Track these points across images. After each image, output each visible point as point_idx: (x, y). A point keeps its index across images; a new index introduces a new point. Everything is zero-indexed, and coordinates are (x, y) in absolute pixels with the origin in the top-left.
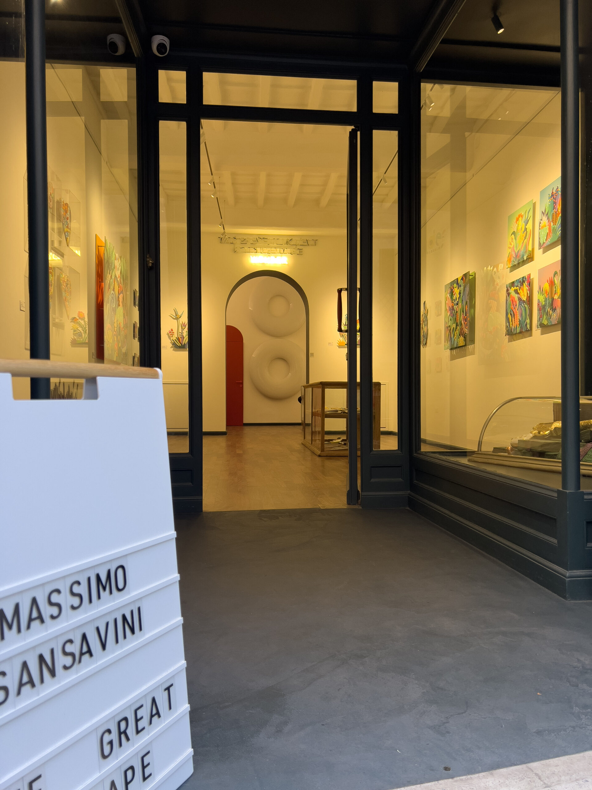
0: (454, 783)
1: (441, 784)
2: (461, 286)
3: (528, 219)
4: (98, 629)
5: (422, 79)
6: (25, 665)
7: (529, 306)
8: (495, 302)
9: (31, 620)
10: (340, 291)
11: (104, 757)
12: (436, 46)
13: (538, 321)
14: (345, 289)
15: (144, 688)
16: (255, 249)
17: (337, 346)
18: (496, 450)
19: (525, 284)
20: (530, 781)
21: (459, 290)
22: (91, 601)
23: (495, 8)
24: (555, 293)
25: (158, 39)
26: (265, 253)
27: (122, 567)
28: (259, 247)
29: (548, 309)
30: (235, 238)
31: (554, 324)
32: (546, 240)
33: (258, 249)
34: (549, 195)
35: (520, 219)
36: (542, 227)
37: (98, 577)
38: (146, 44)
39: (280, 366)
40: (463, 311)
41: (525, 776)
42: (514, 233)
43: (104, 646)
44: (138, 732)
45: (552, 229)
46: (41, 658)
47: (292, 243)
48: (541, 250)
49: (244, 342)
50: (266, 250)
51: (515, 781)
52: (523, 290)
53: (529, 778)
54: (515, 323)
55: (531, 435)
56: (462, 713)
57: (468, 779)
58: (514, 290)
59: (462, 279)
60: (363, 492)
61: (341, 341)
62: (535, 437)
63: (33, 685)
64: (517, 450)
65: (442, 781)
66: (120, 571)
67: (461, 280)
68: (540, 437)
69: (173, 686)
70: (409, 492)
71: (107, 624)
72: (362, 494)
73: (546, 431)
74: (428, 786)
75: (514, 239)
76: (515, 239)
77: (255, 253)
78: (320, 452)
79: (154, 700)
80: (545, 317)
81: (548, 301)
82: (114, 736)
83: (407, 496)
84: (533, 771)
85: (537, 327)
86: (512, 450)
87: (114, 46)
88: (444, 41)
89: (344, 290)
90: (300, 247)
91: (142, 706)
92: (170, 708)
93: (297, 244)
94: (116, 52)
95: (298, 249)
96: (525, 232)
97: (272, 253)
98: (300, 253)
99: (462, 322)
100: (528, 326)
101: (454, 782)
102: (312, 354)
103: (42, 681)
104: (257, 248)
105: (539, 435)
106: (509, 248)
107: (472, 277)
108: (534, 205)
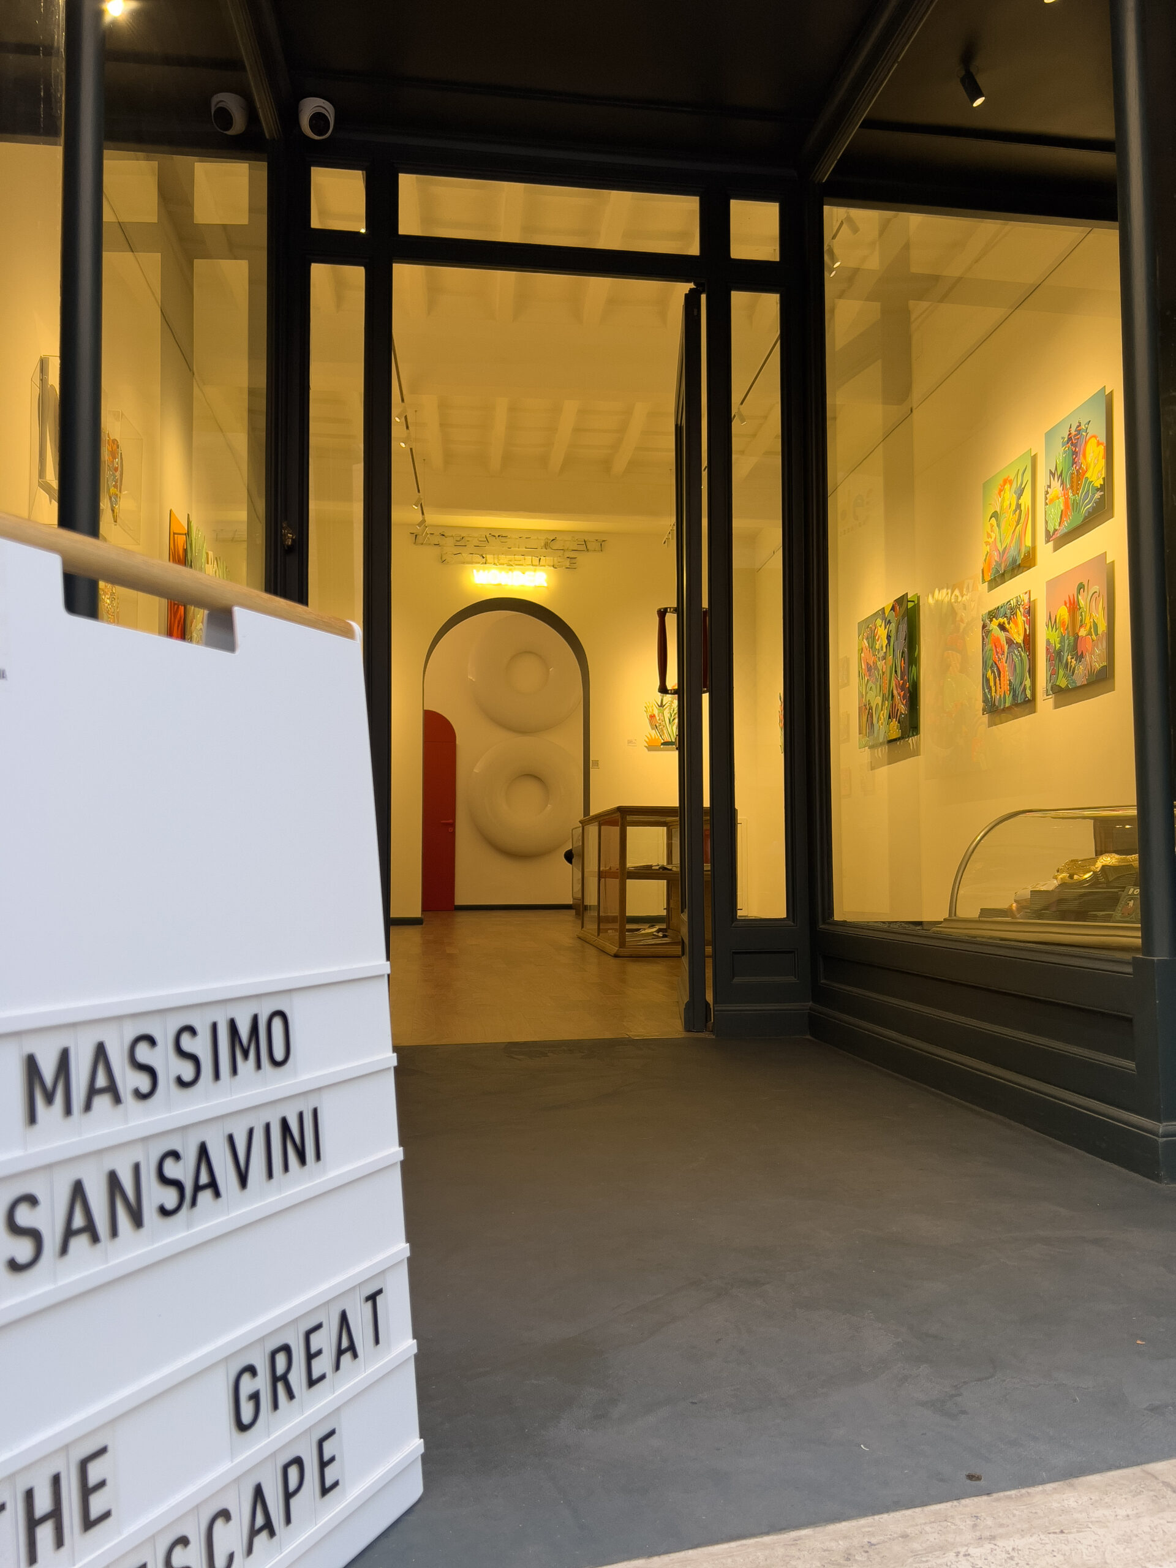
0: (995, 1504)
1: (966, 1506)
2: (890, 623)
3: (1023, 487)
4: (231, 1139)
5: (825, 198)
6: (78, 1191)
7: (1029, 654)
8: (958, 654)
9: (93, 1091)
10: (662, 614)
11: (242, 1427)
12: (851, 135)
13: (1048, 682)
14: (672, 609)
15: (324, 1286)
16: (483, 557)
17: (646, 747)
18: (984, 912)
19: (1020, 611)
20: (1156, 1496)
21: (886, 630)
22: (217, 1076)
23: (968, 57)
24: (1081, 626)
25: (311, 106)
26: (503, 564)
27: (282, 1014)
28: (490, 553)
29: (1067, 657)
30: (443, 535)
31: (1079, 685)
32: (1060, 523)
33: (489, 557)
34: (1063, 438)
35: (1007, 487)
36: (1052, 501)
37: (233, 1026)
38: (289, 115)
39: (530, 791)
40: (896, 671)
41: (1143, 1488)
42: (995, 515)
43: (243, 1179)
44: (312, 1383)
45: (1071, 502)
46: (113, 1180)
47: (556, 546)
48: (1051, 544)
49: (457, 743)
50: (504, 558)
51: (1124, 1496)
52: (1016, 624)
53: (1152, 1491)
54: (1000, 688)
55: (1056, 883)
56: (987, 1378)
57: (1021, 1495)
58: (997, 624)
59: (893, 608)
60: (717, 1005)
61: (653, 737)
62: (1063, 885)
63: (95, 1239)
64: (1029, 911)
65: (967, 1500)
66: (277, 1024)
67: (891, 610)
68: (1072, 884)
69: (382, 1295)
70: (811, 1003)
71: (251, 1132)
72: (716, 1008)
73: (1085, 874)
74: (940, 1509)
75: (996, 525)
76: (998, 525)
77: (482, 564)
78: (617, 949)
79: (344, 1317)
80: (1061, 672)
81: (1067, 642)
82: (262, 1383)
83: (807, 1011)
84: (1156, 1478)
85: (1047, 692)
86: (1019, 909)
87: (224, 117)
88: (868, 124)
89: (670, 612)
90: (572, 555)
91: (319, 1327)
92: (377, 1341)
93: (566, 548)
94: (228, 129)
95: (568, 558)
96: (1018, 511)
97: (516, 565)
98: (572, 564)
99: (895, 692)
100: (1028, 693)
101: (994, 1501)
102: (596, 763)
103: (114, 1232)
104: (486, 554)
105: (1071, 881)
106: (987, 543)
107: (913, 604)
108: (1034, 459)
